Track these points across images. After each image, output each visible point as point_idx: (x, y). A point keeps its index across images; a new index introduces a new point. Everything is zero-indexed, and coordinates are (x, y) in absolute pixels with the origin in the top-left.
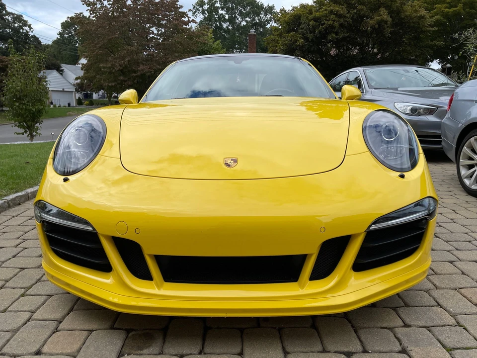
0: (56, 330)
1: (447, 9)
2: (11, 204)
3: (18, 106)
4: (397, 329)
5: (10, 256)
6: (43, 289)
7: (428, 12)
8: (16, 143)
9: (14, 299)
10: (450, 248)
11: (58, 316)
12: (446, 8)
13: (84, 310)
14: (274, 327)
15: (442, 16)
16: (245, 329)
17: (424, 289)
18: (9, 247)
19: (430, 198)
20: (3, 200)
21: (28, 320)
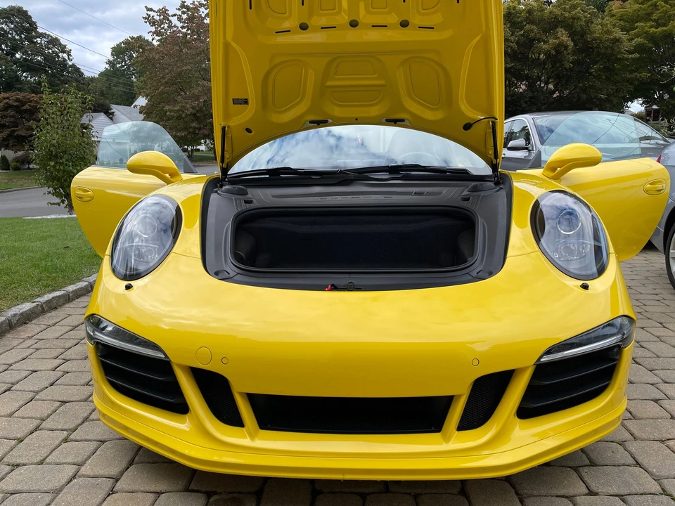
0: (112, 492)
1: (653, 29)
2: (46, 308)
3: (54, 167)
4: (578, 498)
5: (46, 384)
6: (92, 431)
7: (625, 33)
8: (49, 217)
9: (54, 446)
10: (656, 380)
11: (114, 471)
12: (651, 27)
13: (149, 463)
14: (408, 492)
15: (646, 38)
16: (368, 494)
17: (618, 441)
18: (45, 370)
19: (624, 318)
20: (35, 302)
21: (74, 477)
